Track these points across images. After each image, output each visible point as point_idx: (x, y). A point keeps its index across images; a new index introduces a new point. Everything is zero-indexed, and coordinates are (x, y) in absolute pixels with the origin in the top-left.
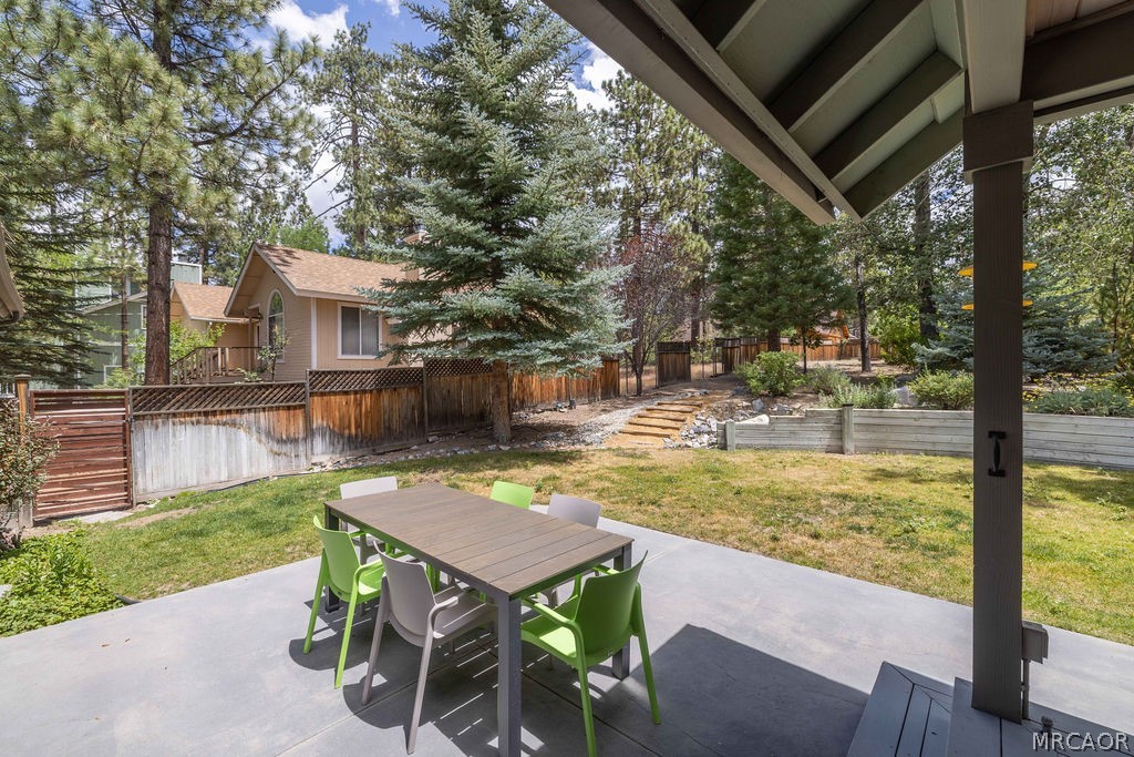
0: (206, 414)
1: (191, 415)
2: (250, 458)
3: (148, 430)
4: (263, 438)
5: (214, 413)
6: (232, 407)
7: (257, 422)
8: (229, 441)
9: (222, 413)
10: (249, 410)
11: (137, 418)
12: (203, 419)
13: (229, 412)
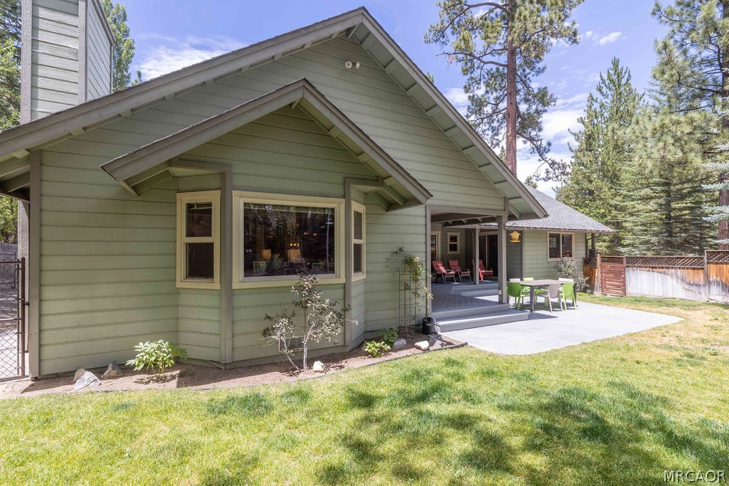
0: (652, 268)
1: (646, 267)
2: (673, 289)
3: (631, 271)
4: (680, 281)
5: (656, 268)
6: (663, 266)
7: (676, 274)
8: (663, 279)
9: (659, 268)
10: (672, 268)
11: (627, 267)
12: (651, 269)
13: (662, 268)
